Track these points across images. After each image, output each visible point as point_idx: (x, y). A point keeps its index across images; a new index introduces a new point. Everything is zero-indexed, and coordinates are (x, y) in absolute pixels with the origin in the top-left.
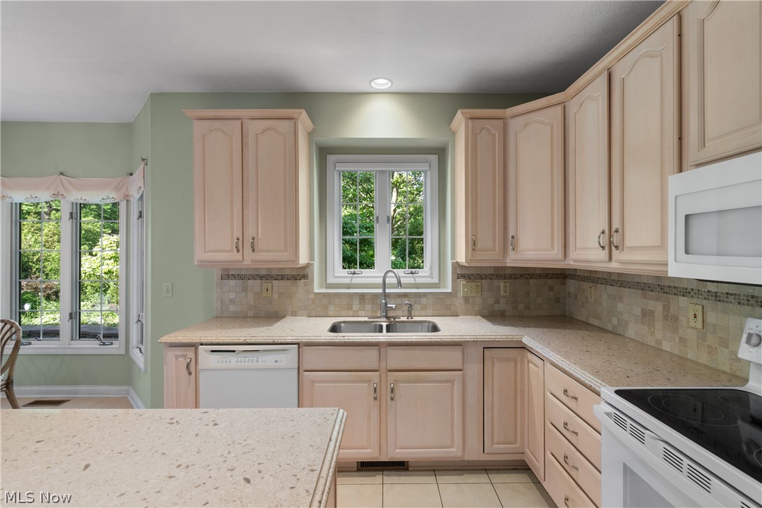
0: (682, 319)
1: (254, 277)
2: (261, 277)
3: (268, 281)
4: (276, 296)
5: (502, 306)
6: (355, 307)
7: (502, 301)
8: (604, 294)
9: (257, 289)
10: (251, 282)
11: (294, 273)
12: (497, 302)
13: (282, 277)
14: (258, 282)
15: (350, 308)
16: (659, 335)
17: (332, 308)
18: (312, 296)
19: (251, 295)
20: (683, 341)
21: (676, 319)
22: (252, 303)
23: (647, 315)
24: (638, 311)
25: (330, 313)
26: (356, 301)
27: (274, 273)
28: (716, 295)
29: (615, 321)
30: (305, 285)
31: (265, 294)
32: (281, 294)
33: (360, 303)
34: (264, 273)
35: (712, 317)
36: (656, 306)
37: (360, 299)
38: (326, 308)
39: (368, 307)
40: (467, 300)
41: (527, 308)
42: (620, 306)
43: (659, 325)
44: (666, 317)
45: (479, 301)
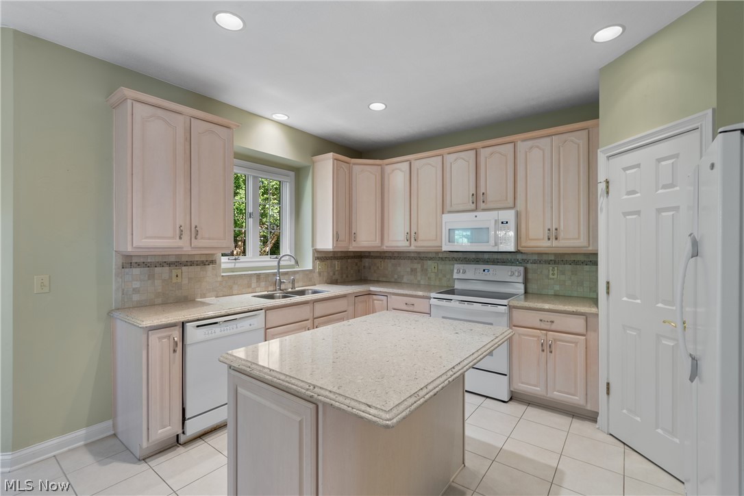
0: (429, 270)
1: (162, 264)
2: (170, 264)
3: (177, 268)
4: (185, 281)
5: (337, 277)
6: (253, 285)
7: (337, 273)
8: (389, 264)
9: (166, 276)
10: (158, 270)
11: (204, 259)
12: (334, 274)
13: (192, 264)
14: (167, 269)
15: (249, 286)
16: (419, 278)
17: (236, 288)
18: (220, 279)
19: (158, 283)
20: (429, 278)
21: (427, 270)
22: (160, 291)
23: (413, 271)
24: (409, 270)
25: (235, 292)
26: (254, 280)
27: (184, 259)
28: (442, 258)
29: (396, 276)
30: (213, 269)
31: (174, 280)
32: (190, 279)
33: (257, 281)
34: (173, 259)
35: (440, 267)
36: (418, 266)
37: (257, 279)
38: (231, 288)
39: (263, 284)
40: (320, 273)
41: (347, 276)
42: (399, 269)
43: (419, 274)
44: (422, 270)
45: (326, 274)
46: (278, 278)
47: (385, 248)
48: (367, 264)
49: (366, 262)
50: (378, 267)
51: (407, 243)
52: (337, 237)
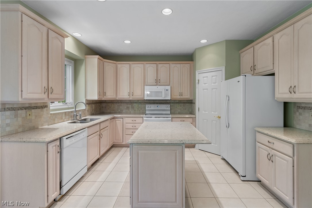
0: (135, 107)
1: (21, 108)
2: (26, 108)
3: (29, 110)
4: (33, 118)
5: (93, 112)
6: (64, 118)
7: (93, 110)
8: (116, 106)
9: (24, 115)
10: (20, 112)
11: (42, 105)
12: (93, 111)
13: (36, 108)
14: (24, 111)
15: (62, 119)
16: (130, 111)
17: (56, 119)
18: (49, 115)
19: (20, 119)
20: (135, 110)
21: (134, 107)
22: (21, 124)
23: (128, 108)
24: (126, 107)
25: (56, 122)
26: (64, 115)
27: (33, 105)
28: (140, 103)
29: (119, 110)
30: (47, 110)
31: (28, 117)
32: (36, 116)
34: (27, 106)
35: (140, 106)
36: (130, 106)
37: (65, 114)
38: (54, 120)
39: (67, 117)
40: (88, 110)
41: (97, 112)
42: (121, 107)
43: (130, 109)
44: (132, 107)
45: (90, 111)
46: (75, 113)
47: (117, 98)
48: (104, 106)
49: (104, 105)
50: (110, 107)
51: (129, 97)
52: (99, 94)
